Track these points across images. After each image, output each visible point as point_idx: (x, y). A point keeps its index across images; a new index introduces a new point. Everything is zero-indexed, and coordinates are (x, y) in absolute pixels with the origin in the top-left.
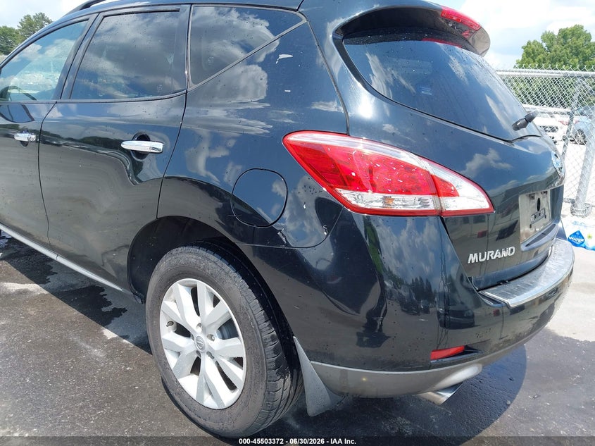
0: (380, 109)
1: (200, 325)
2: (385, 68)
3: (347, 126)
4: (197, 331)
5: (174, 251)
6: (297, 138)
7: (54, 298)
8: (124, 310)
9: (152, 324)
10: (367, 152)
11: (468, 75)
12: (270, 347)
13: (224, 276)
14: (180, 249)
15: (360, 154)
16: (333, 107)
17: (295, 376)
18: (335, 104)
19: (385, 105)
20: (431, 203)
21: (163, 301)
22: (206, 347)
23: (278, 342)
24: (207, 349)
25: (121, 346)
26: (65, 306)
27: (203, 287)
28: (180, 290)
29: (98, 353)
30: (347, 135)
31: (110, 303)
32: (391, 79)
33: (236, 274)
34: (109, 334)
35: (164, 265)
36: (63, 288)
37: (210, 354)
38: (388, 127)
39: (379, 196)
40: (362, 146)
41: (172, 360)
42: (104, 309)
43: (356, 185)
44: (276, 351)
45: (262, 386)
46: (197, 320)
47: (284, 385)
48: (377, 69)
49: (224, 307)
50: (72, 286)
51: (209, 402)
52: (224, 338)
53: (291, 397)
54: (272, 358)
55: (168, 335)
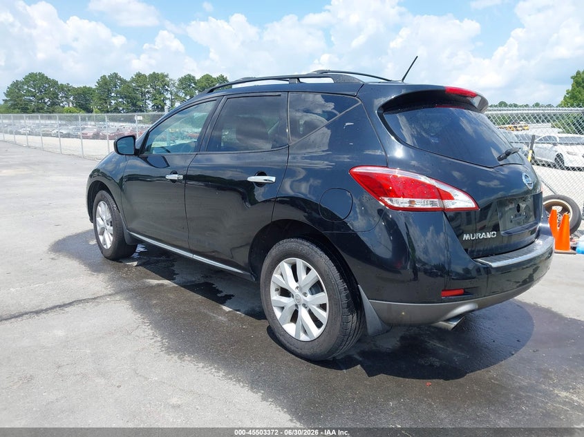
0: (407, 153)
1: (297, 288)
2: (410, 124)
3: (387, 162)
4: (296, 292)
5: (281, 242)
6: (357, 170)
7: (182, 288)
8: (233, 296)
9: (265, 290)
10: (399, 176)
11: (475, 131)
12: (344, 295)
13: (314, 253)
14: (285, 240)
15: (395, 177)
16: (379, 153)
17: (359, 314)
18: (380, 151)
19: (411, 151)
20: (437, 203)
21: (274, 275)
22: (302, 300)
23: (348, 292)
24: (303, 302)
25: (236, 315)
26: (192, 293)
27: (300, 263)
28: (285, 266)
29: (221, 318)
30: (387, 167)
31: (221, 292)
32: (415, 133)
33: (321, 252)
34: (226, 309)
35: (274, 251)
36: (187, 283)
37: (304, 305)
38: (413, 163)
39: (407, 200)
40: (398, 173)
41: (278, 314)
42: (219, 295)
43: (393, 194)
44: (347, 297)
45: (339, 319)
46: (296, 285)
47: (353, 319)
48: (404, 126)
49: (314, 273)
50: (192, 282)
51: (303, 337)
52: (312, 294)
53: (357, 328)
54: (345, 301)
55: (275, 297)
